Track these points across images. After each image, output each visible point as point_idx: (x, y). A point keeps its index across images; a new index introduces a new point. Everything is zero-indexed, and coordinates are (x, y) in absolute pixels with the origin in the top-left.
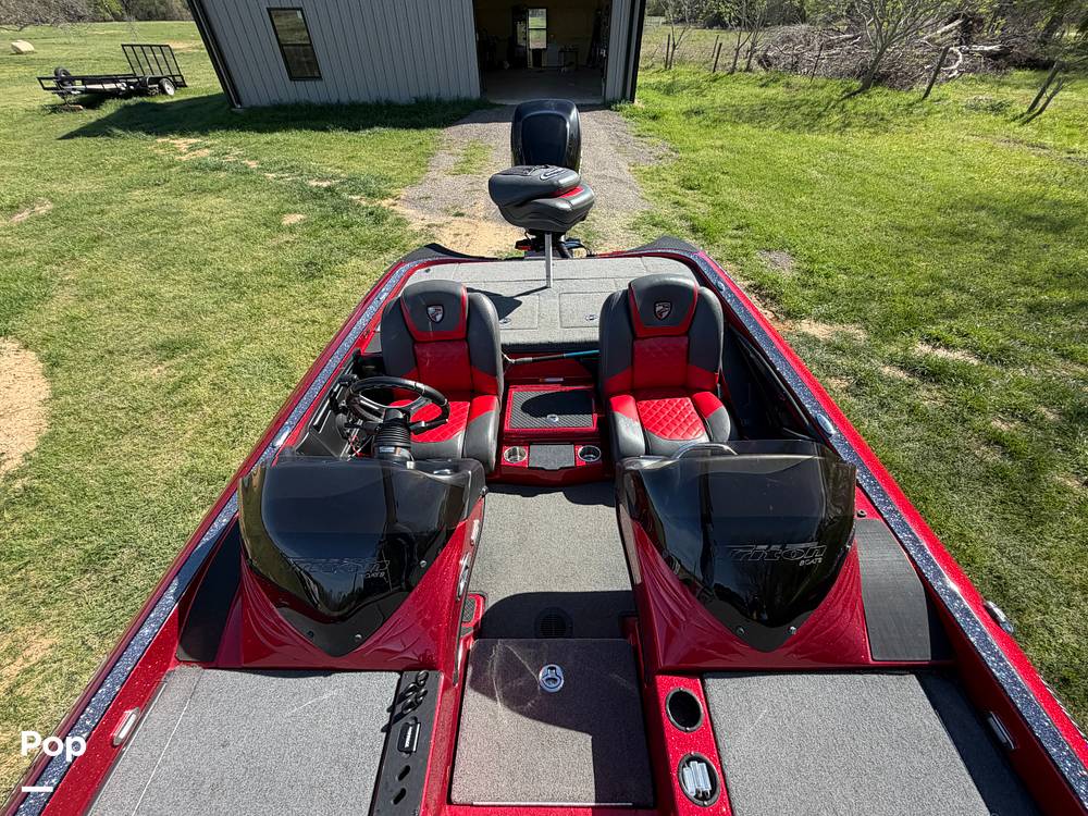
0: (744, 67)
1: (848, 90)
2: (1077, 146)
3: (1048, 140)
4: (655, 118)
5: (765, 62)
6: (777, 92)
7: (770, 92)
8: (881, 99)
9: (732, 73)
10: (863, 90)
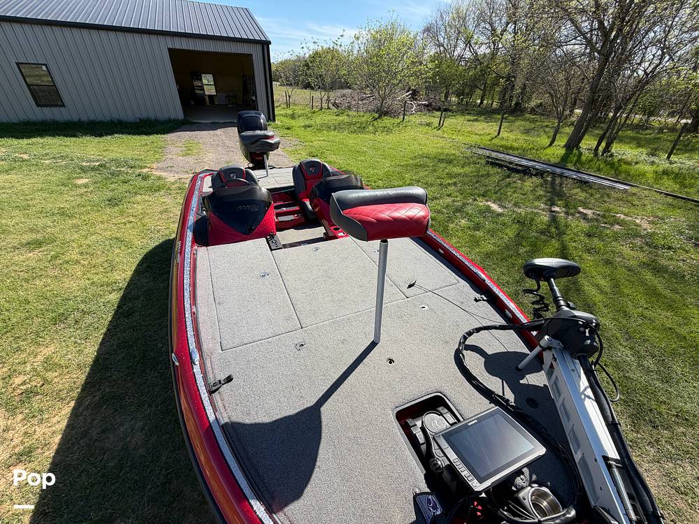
0: (326, 107)
1: (373, 117)
2: (454, 137)
3: (445, 135)
4: (288, 129)
5: (335, 105)
6: (343, 118)
7: (341, 118)
8: (387, 121)
9: (321, 109)
10: (380, 117)
